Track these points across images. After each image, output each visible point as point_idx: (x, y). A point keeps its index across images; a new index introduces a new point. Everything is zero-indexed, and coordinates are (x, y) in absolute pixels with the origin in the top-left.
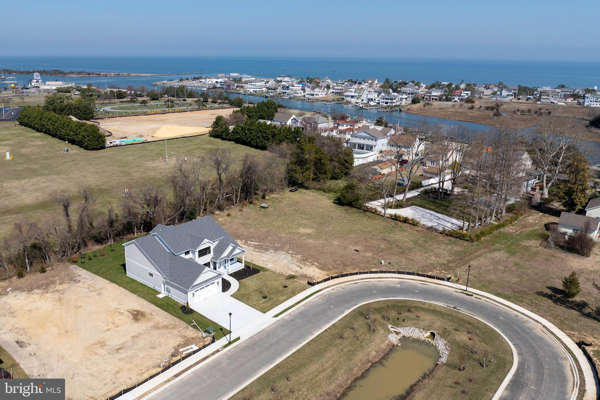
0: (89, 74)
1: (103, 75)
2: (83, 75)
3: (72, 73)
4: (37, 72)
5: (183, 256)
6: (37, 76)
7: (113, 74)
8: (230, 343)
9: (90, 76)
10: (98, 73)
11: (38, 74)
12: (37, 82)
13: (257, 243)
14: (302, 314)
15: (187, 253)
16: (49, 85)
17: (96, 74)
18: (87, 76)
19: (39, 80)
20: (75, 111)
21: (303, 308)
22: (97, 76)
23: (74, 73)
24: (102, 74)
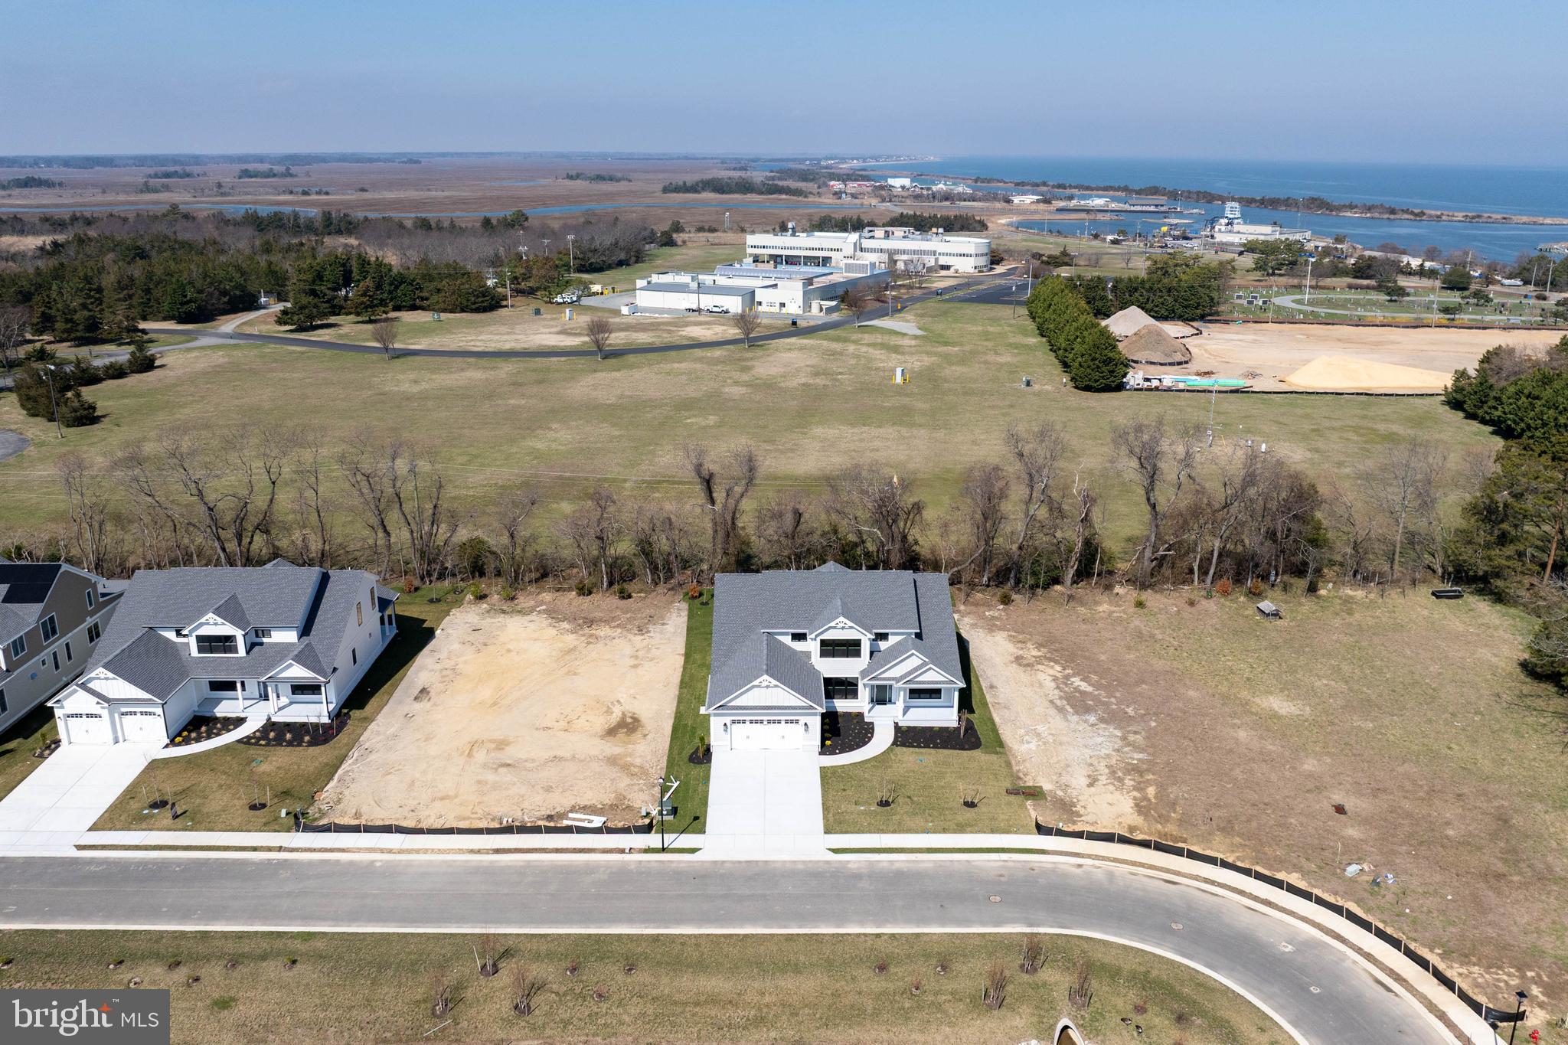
0: (1393, 211)
1: (1431, 216)
2: (1376, 215)
3: (1351, 207)
4: (1233, 200)
5: (787, 640)
6: (1232, 209)
7: (1460, 216)
8: (663, 850)
9: (1392, 217)
10: (1416, 211)
11: (1236, 205)
12: (1228, 224)
13: (1090, 689)
14: (898, 877)
15: (799, 637)
16: (1239, 232)
17: (1412, 213)
18: (1386, 216)
19: (1236, 221)
20: (1161, 297)
21: (931, 865)
22: (1412, 217)
23: (1356, 207)
24: (1427, 211)
